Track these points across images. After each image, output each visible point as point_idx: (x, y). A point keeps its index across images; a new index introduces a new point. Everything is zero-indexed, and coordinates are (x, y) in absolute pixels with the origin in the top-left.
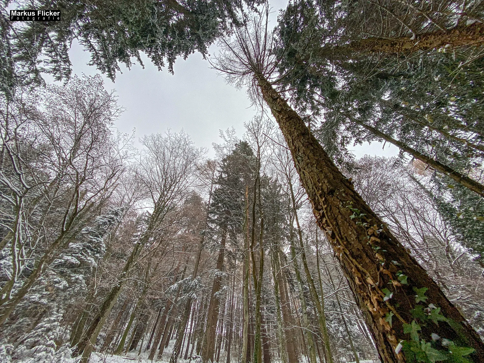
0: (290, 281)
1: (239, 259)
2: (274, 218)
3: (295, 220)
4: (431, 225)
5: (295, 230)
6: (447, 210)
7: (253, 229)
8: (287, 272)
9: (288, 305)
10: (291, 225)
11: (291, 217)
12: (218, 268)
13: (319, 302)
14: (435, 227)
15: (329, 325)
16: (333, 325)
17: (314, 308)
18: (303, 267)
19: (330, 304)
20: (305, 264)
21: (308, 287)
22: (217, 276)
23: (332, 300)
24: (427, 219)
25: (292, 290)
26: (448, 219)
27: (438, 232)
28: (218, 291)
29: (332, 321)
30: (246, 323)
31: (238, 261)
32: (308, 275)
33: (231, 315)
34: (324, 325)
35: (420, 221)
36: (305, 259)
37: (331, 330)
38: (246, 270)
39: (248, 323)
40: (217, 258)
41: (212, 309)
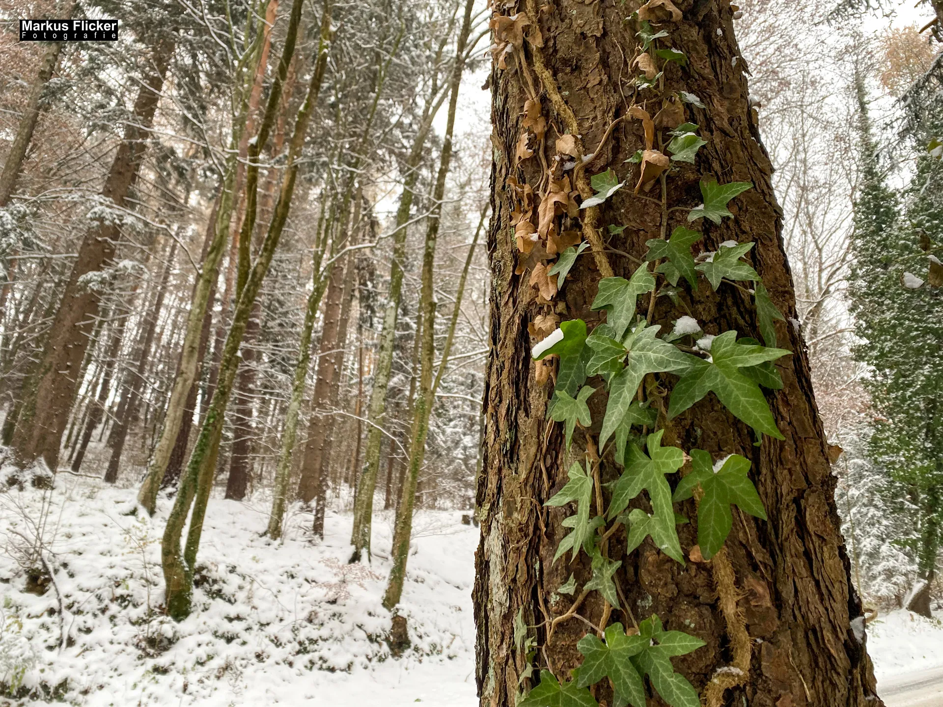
0: (367, 299)
1: (202, 188)
2: (375, 73)
3: (446, 105)
4: (816, 242)
5: (435, 141)
6: (877, 213)
7: (277, 84)
8: (366, 270)
9: (340, 358)
10: (427, 118)
11: (435, 91)
12: (107, 193)
13: (431, 367)
14: (820, 250)
15: (439, 427)
16: (449, 430)
17: (414, 379)
18: (419, 263)
19: (461, 379)
20: (429, 257)
21: (415, 326)
22: (101, 219)
23: (472, 372)
24: (817, 222)
25: (365, 322)
26: (862, 236)
27: (821, 264)
28: (99, 269)
29: (451, 420)
30: (185, 381)
31: (202, 194)
32: (428, 288)
33: (141, 355)
34: (423, 420)
35: (797, 224)
36: (434, 239)
37: (440, 439)
38: (218, 227)
39: (190, 382)
40: (111, 160)
41: (67, 323)
